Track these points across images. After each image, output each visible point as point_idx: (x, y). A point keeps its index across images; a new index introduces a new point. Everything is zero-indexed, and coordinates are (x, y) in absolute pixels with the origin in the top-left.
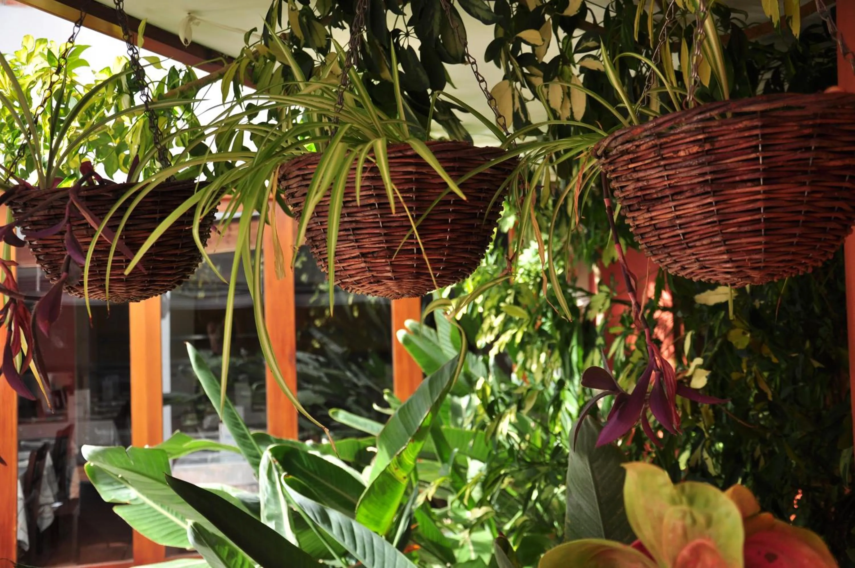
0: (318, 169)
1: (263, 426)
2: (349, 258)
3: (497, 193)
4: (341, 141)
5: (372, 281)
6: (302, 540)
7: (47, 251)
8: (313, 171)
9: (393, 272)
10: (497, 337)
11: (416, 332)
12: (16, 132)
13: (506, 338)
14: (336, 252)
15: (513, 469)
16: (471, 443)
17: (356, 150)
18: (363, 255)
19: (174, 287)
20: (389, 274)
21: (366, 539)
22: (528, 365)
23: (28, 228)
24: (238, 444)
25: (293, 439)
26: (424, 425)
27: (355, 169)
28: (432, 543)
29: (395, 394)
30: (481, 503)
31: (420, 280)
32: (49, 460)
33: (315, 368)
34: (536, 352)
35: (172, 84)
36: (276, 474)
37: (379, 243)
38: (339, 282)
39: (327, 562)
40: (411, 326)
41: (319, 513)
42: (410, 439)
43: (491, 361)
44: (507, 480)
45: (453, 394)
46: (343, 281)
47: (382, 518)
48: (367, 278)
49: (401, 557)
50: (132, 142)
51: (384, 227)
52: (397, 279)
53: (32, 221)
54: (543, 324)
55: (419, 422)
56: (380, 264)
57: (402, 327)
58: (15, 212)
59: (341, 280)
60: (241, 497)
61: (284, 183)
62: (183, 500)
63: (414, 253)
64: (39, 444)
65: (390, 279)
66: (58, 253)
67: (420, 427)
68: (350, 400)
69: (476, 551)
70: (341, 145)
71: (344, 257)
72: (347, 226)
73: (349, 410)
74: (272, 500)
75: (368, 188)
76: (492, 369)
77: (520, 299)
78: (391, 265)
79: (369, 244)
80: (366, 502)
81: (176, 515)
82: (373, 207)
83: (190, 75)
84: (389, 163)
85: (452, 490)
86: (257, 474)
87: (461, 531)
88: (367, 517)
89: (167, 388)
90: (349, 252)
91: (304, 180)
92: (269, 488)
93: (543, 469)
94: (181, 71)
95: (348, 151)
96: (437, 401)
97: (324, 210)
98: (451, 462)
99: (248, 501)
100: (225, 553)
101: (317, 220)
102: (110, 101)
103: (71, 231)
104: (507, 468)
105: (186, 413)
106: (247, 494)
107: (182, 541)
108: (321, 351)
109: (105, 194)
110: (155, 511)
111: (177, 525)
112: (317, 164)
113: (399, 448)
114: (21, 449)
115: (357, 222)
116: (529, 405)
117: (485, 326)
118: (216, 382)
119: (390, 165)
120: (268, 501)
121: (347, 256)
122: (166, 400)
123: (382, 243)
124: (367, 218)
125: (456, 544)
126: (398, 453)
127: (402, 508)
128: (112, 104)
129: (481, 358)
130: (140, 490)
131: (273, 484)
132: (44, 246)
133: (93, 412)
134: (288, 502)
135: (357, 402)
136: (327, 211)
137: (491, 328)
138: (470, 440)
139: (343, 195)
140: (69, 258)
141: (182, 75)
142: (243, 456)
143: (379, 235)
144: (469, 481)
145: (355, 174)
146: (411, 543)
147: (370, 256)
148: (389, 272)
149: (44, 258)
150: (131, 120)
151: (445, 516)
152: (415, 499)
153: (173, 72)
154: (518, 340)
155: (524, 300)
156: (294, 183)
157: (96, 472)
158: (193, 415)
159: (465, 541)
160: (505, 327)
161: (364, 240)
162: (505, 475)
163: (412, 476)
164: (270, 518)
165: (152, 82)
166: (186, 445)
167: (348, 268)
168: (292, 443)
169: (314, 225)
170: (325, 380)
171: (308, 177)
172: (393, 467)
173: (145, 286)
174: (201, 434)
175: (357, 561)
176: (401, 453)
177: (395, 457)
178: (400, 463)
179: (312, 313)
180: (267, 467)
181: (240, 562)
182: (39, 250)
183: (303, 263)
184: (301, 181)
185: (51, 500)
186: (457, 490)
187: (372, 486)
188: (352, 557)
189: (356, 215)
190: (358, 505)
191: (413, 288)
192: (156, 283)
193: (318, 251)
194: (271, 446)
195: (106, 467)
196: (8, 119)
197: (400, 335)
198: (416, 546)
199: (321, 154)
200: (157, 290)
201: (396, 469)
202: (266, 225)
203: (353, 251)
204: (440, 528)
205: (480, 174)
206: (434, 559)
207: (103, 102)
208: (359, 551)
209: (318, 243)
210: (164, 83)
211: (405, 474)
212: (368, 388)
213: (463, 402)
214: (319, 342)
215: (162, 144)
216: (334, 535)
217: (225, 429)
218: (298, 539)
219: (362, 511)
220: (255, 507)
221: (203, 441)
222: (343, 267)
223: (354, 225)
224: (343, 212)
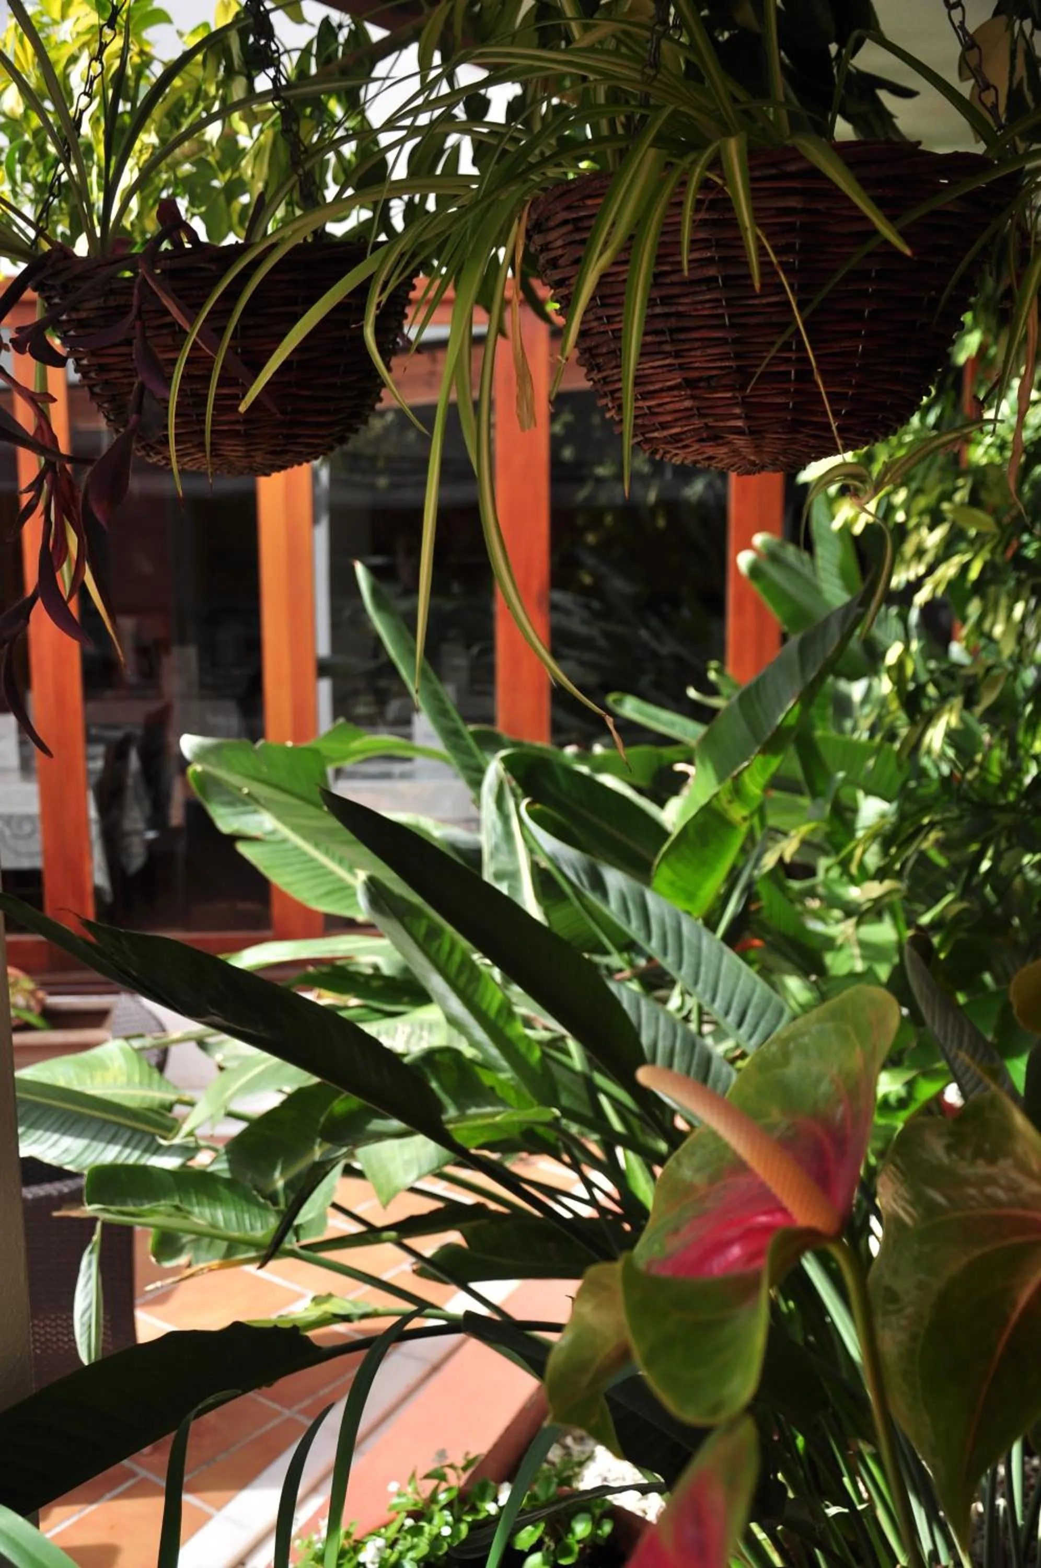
0: (605, 208)
1: (490, 719)
2: (661, 390)
3: (968, 258)
4: (651, 146)
5: (705, 435)
6: (553, 917)
7: (105, 376)
8: (594, 211)
9: (747, 418)
10: (931, 570)
11: (773, 556)
12: (50, 160)
13: (948, 570)
14: (636, 377)
15: (948, 815)
16: (871, 763)
17: (685, 163)
18: (689, 383)
19: (331, 449)
20: (739, 423)
21: (669, 923)
22: (986, 626)
23: (72, 333)
24: (447, 747)
25: (543, 743)
26: (787, 723)
27: (680, 204)
28: (785, 937)
29: (729, 670)
30: (881, 874)
31: (799, 436)
32: (134, 762)
33: (584, 622)
34: (1004, 602)
35: (325, 55)
36: (510, 803)
37: (721, 360)
38: (640, 438)
39: (597, 959)
40: (765, 544)
41: (587, 874)
42: (758, 749)
43: (914, 616)
44: (934, 835)
45: (839, 675)
46: (647, 435)
47: (699, 887)
48: (694, 430)
49: (730, 957)
50: (253, 176)
51: (732, 325)
52: (754, 433)
53: (78, 320)
54: (1025, 545)
55: (776, 717)
56: (720, 403)
57: (748, 545)
58: (49, 304)
59: (643, 434)
60: (451, 838)
61: (538, 239)
62: (351, 837)
63: (789, 381)
64: (118, 734)
65: (738, 431)
66: (125, 381)
67: (779, 728)
68: (645, 681)
69: (864, 958)
70: (652, 152)
71: (652, 388)
72: (660, 325)
73: (642, 696)
74: (504, 847)
75: (703, 245)
76: (914, 632)
77: (984, 495)
78: (744, 403)
79: (699, 359)
80: (672, 858)
81: (341, 862)
82: (713, 285)
83: (358, 35)
84: (753, 190)
85: (827, 846)
86: (477, 802)
87: (838, 922)
88: (672, 884)
89: (323, 648)
90: (661, 377)
91: (577, 230)
92: (499, 826)
93: (1004, 819)
94: (340, 26)
95: (669, 165)
96: (814, 681)
97: (616, 291)
98: (831, 796)
99: (462, 846)
100: (422, 929)
101: (600, 312)
102: (212, 90)
103: (145, 338)
104: (936, 813)
105: (356, 693)
106: (459, 835)
107: (349, 907)
108: (595, 591)
109: (202, 265)
110: (304, 854)
111: (340, 880)
112: (602, 195)
113: (738, 764)
114: (90, 740)
115: (679, 315)
116: (988, 699)
117: (909, 548)
118: (408, 635)
119: (754, 194)
120: (496, 849)
121: (658, 386)
122: (323, 669)
123: (728, 359)
124: (699, 307)
125: (829, 943)
126: (735, 773)
127: (736, 873)
128: (215, 98)
129: (894, 611)
130: (279, 817)
131: (505, 819)
132: (102, 368)
133: (202, 685)
134: (531, 851)
135: (657, 685)
136: (622, 294)
137: (920, 553)
138: (870, 757)
139: (654, 260)
140: (142, 386)
141: (343, 36)
142: (455, 768)
143: (723, 341)
144: (860, 834)
145: (680, 214)
146: (747, 935)
147: (702, 384)
148: (737, 417)
149: (102, 389)
150: (250, 130)
151: (811, 893)
152: (759, 859)
153: (327, 30)
154: (974, 574)
155: (992, 498)
156: (557, 238)
157: (206, 781)
158: (369, 698)
159: (847, 939)
160: (947, 551)
161: (692, 353)
162: (932, 825)
163: (756, 821)
164: (499, 876)
165: (287, 51)
166: (356, 745)
167: (657, 410)
168: (541, 749)
169: (595, 324)
170: (602, 643)
171: (586, 224)
172: (724, 798)
173: (279, 445)
174: (381, 728)
175: (650, 959)
176: (740, 773)
177: (729, 782)
178: (737, 792)
179: (580, 521)
180: (495, 789)
181: (446, 947)
182: (93, 375)
183: (566, 426)
184: (571, 232)
185: (140, 826)
186: (837, 848)
187: (684, 830)
188: (640, 952)
189: (677, 301)
190: (657, 862)
191: (784, 452)
192: (300, 440)
193: (600, 376)
194: (503, 753)
195: (221, 773)
196: (36, 133)
197: (744, 560)
198: (757, 942)
199: (611, 175)
200: (301, 452)
201: (730, 802)
202: (499, 338)
203: (670, 376)
204: (801, 914)
205: (933, 213)
206: (787, 965)
207: (199, 94)
208: (655, 943)
209: (601, 360)
210: (311, 54)
211: (745, 812)
212: (678, 659)
213: (857, 690)
214: (592, 574)
215: (307, 166)
216: (611, 912)
217: (423, 724)
218: (547, 914)
219: (663, 874)
220: (474, 856)
221: (383, 740)
222: (649, 408)
223: (673, 322)
224: (653, 296)
